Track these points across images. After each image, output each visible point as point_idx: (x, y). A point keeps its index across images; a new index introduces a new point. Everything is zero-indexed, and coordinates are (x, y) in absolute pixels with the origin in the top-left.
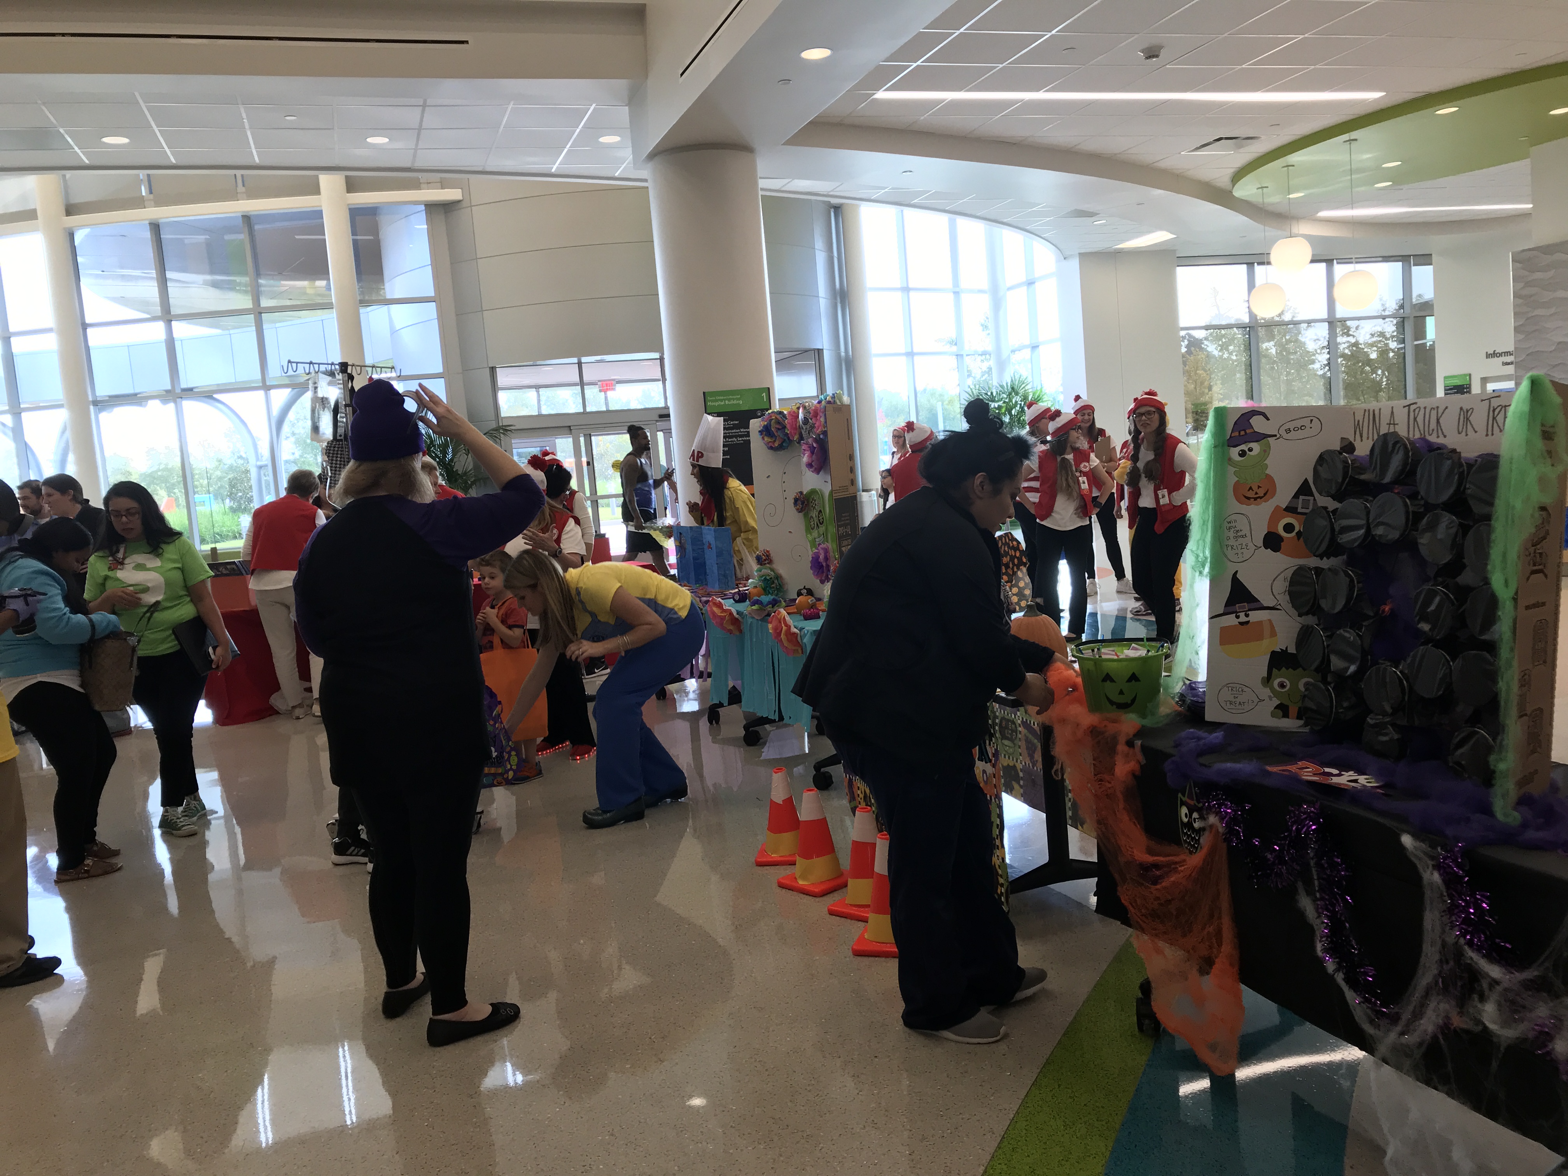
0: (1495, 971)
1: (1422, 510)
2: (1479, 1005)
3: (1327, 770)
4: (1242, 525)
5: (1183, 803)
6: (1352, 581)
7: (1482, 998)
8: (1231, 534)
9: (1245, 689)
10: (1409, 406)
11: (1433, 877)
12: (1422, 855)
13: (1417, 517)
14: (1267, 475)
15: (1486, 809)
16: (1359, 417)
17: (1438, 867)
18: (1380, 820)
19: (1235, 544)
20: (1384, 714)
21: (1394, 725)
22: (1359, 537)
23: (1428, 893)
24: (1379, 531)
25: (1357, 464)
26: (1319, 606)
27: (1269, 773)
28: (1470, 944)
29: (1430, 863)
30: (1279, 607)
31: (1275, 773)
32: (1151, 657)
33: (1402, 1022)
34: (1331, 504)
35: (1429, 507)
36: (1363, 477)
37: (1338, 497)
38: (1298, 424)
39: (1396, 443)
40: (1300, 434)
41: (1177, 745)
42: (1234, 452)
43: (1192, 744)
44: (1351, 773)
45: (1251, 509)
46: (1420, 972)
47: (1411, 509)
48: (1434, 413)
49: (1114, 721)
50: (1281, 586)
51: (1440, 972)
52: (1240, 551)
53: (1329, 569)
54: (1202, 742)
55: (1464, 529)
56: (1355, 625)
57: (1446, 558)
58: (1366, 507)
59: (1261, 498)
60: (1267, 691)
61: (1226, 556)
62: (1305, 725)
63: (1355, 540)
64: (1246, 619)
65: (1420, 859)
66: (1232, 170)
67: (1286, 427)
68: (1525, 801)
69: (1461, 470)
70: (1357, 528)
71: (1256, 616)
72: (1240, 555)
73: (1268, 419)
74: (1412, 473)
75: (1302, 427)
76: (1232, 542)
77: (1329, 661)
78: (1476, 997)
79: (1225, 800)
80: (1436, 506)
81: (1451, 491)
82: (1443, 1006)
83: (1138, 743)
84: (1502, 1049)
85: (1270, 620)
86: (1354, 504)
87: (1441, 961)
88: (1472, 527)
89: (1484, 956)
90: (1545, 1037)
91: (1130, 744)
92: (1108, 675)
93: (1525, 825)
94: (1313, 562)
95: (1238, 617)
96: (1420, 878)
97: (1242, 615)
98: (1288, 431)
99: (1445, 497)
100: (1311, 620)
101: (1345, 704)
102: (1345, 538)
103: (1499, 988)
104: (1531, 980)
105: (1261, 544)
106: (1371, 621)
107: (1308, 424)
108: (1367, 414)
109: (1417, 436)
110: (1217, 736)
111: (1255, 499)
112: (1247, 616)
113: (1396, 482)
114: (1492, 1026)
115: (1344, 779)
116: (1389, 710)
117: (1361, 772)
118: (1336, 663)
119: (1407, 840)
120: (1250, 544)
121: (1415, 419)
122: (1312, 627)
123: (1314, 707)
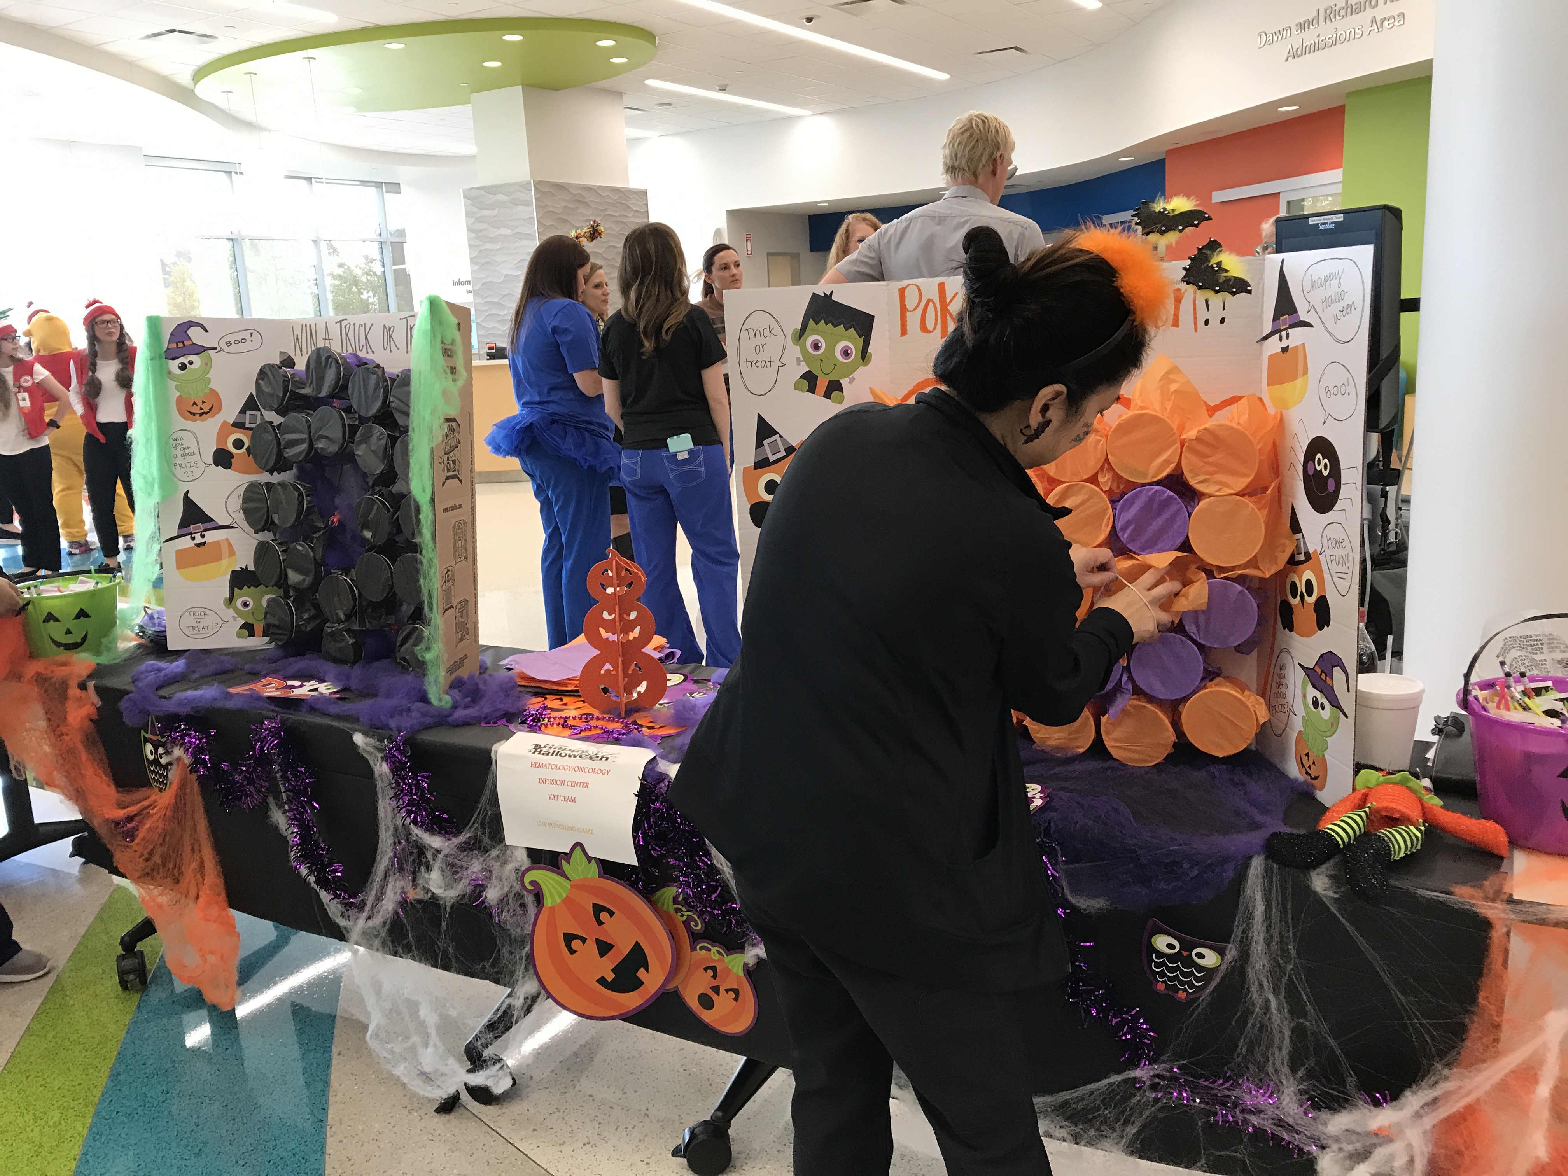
0: (435, 842)
1: (357, 423)
2: (427, 876)
3: (290, 683)
4: (189, 441)
5: (147, 741)
6: (301, 494)
7: (428, 868)
8: (179, 452)
9: (208, 612)
10: (341, 322)
11: (382, 769)
12: (371, 750)
13: (354, 429)
14: (212, 390)
15: (424, 698)
16: (298, 332)
17: (385, 759)
18: (335, 724)
19: (183, 462)
20: (339, 621)
21: (348, 631)
22: (303, 451)
23: (379, 784)
24: (320, 445)
25: (296, 379)
26: (273, 523)
27: (231, 695)
28: (415, 822)
29: (380, 755)
30: (235, 525)
31: (238, 694)
32: (100, 589)
33: (367, 908)
34: (277, 419)
35: (363, 420)
36: (303, 391)
37: (282, 412)
38: (239, 337)
39: (328, 357)
40: (242, 347)
41: (135, 681)
42: (174, 365)
43: (151, 677)
44: (312, 682)
45: (197, 425)
46: (378, 858)
47: (347, 423)
48: (362, 329)
49: (64, 664)
50: (236, 503)
51: (395, 853)
52: (189, 470)
53: (279, 484)
54: (162, 674)
55: (393, 440)
56: (307, 538)
57: (379, 468)
58: (308, 421)
59: (207, 413)
60: (231, 612)
61: (174, 475)
62: (270, 642)
63: (300, 453)
64: (202, 540)
65: (370, 754)
66: (194, 68)
67: (226, 339)
68: (456, 685)
69: (385, 384)
70: (302, 441)
71: (212, 536)
72: (190, 474)
73: (207, 331)
74: (345, 387)
75: (243, 340)
76: (179, 461)
77: (286, 575)
78: (423, 869)
79: (189, 730)
80: (368, 419)
81: (378, 404)
82: (400, 884)
83: (91, 684)
84: (448, 909)
85: (227, 540)
86: (298, 417)
87: (395, 843)
88: (398, 438)
89: (427, 830)
90: (479, 889)
91: (82, 686)
92: (50, 615)
93: (455, 707)
94: (265, 477)
95: (193, 539)
96: (372, 772)
97: (198, 536)
98: (229, 344)
99: (374, 411)
100: (267, 536)
101: (306, 616)
102: (290, 453)
103: (440, 856)
104: (465, 843)
105: (212, 462)
106: (321, 533)
107: (248, 336)
108: (304, 328)
109: (350, 351)
110: (179, 665)
111: (201, 414)
112: (203, 536)
113: (332, 396)
114: (438, 891)
115: (303, 690)
116: (342, 617)
117: (321, 680)
118: (294, 577)
119: (359, 739)
120: (200, 463)
121: (347, 335)
122: (268, 543)
123: (277, 623)
